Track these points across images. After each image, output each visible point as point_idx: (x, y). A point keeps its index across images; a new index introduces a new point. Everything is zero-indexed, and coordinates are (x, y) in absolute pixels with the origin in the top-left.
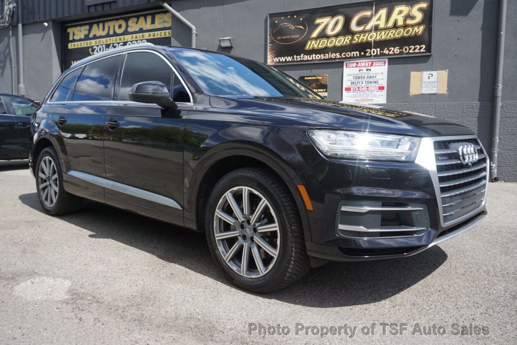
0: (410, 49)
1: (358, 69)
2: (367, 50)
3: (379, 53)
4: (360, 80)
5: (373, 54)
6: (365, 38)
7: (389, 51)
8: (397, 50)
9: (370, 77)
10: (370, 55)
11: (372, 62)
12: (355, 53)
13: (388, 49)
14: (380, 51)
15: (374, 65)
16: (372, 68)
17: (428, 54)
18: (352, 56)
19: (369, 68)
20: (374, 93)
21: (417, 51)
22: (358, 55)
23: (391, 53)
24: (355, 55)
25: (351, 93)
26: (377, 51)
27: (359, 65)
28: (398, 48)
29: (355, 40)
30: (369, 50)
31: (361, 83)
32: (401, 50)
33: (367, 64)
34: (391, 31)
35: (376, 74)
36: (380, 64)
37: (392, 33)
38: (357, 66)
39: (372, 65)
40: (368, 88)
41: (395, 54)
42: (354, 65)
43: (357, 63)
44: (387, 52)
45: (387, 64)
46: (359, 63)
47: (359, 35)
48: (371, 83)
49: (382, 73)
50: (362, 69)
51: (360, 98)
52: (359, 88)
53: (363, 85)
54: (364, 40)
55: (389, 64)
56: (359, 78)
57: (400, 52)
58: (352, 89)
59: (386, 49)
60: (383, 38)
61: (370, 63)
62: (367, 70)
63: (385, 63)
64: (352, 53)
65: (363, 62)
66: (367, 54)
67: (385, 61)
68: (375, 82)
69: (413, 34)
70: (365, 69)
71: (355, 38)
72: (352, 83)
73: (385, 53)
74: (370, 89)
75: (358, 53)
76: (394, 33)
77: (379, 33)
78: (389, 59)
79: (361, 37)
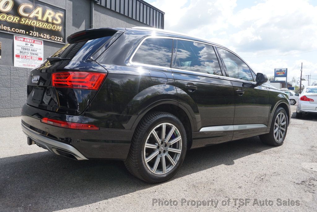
0: (55, 38)
1: (24, 43)
2: (30, 31)
3: (38, 36)
4: (26, 51)
5: (34, 35)
6: (30, 22)
7: (44, 36)
8: (48, 36)
9: (33, 50)
10: (32, 35)
11: (34, 40)
12: (22, 31)
13: (43, 34)
14: (39, 34)
15: (35, 42)
16: (34, 44)
17: (64, 43)
18: (20, 32)
19: (32, 44)
20: (36, 61)
21: (58, 40)
22: (24, 33)
23: (45, 37)
24: (22, 33)
25: (20, 59)
26: (37, 34)
27: (26, 40)
28: (49, 35)
29: (23, 22)
30: (32, 32)
31: (27, 53)
32: (51, 37)
33: (31, 41)
34: (45, 24)
35: (36, 49)
36: (39, 43)
37: (45, 25)
38: (24, 41)
39: (34, 42)
40: (32, 57)
41: (47, 39)
42: (22, 39)
43: (24, 39)
44: (43, 36)
45: (43, 44)
46: (26, 39)
47: (25, 19)
48: (34, 54)
49: (40, 49)
50: (28, 43)
51: (26, 64)
52: (25, 56)
53: (29, 55)
54: (29, 24)
55: (44, 44)
56: (26, 49)
57: (50, 38)
58: (20, 56)
59: (42, 34)
60: (40, 26)
61: (33, 41)
62: (31, 45)
63: (42, 43)
64: (20, 30)
65: (28, 39)
66: (31, 34)
67: (42, 42)
68: (36, 54)
69: (57, 30)
70: (29, 44)
71: (22, 20)
72: (20, 52)
73: (42, 37)
74: (33, 58)
75: (24, 31)
76: (47, 25)
77: (38, 22)
78: (44, 41)
79: (27, 21)
